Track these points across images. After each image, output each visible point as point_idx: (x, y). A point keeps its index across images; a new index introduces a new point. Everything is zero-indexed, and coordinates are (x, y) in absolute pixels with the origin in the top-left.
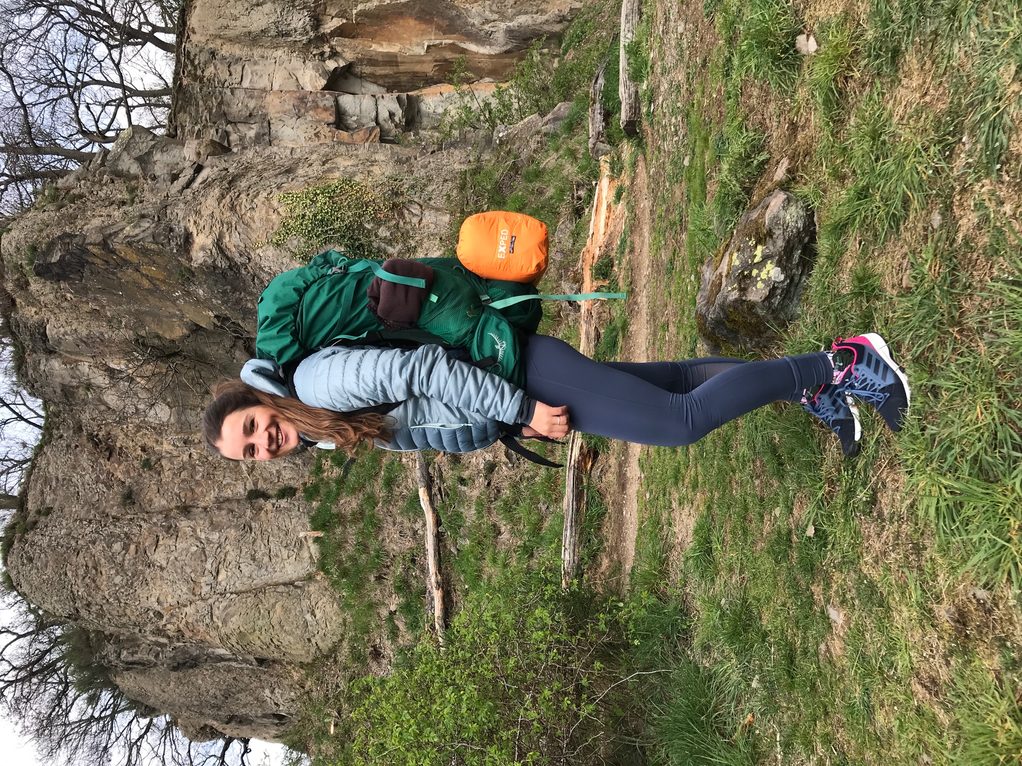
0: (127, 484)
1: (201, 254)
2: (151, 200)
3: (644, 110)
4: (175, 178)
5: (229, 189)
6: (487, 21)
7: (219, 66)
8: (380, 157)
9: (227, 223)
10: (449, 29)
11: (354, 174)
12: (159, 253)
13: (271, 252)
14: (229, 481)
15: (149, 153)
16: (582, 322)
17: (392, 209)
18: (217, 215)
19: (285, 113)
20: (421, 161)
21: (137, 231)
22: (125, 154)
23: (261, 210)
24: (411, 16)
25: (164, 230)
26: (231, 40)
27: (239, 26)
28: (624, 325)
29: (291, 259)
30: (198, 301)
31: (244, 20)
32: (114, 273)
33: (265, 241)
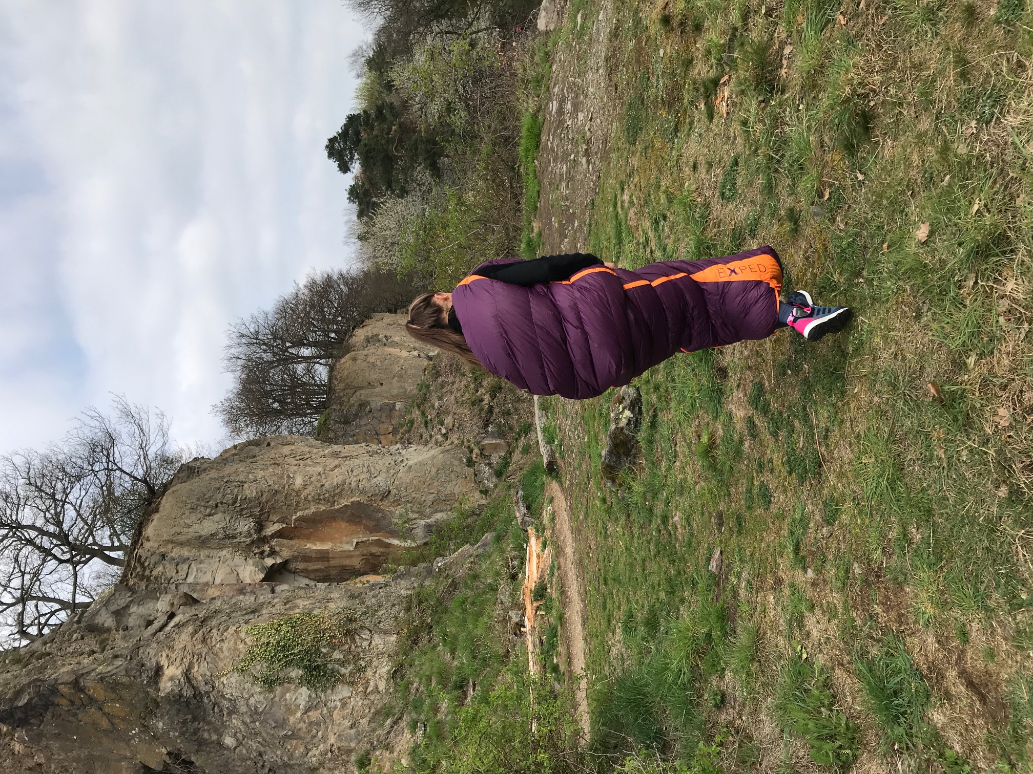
1: (169, 684)
3: (557, 454)
4: (149, 623)
5: (201, 627)
7: (168, 565)
8: (335, 595)
9: (198, 654)
10: (376, 529)
11: (313, 609)
12: (128, 687)
13: (235, 678)
15: (127, 607)
17: (345, 635)
18: (189, 648)
20: (371, 594)
21: (110, 668)
22: (104, 608)
23: (230, 641)
24: (342, 519)
25: (137, 665)
26: (182, 544)
27: (191, 532)
28: (561, 618)
29: (253, 684)
30: (154, 736)
31: (196, 527)
32: (75, 715)
33: (231, 668)
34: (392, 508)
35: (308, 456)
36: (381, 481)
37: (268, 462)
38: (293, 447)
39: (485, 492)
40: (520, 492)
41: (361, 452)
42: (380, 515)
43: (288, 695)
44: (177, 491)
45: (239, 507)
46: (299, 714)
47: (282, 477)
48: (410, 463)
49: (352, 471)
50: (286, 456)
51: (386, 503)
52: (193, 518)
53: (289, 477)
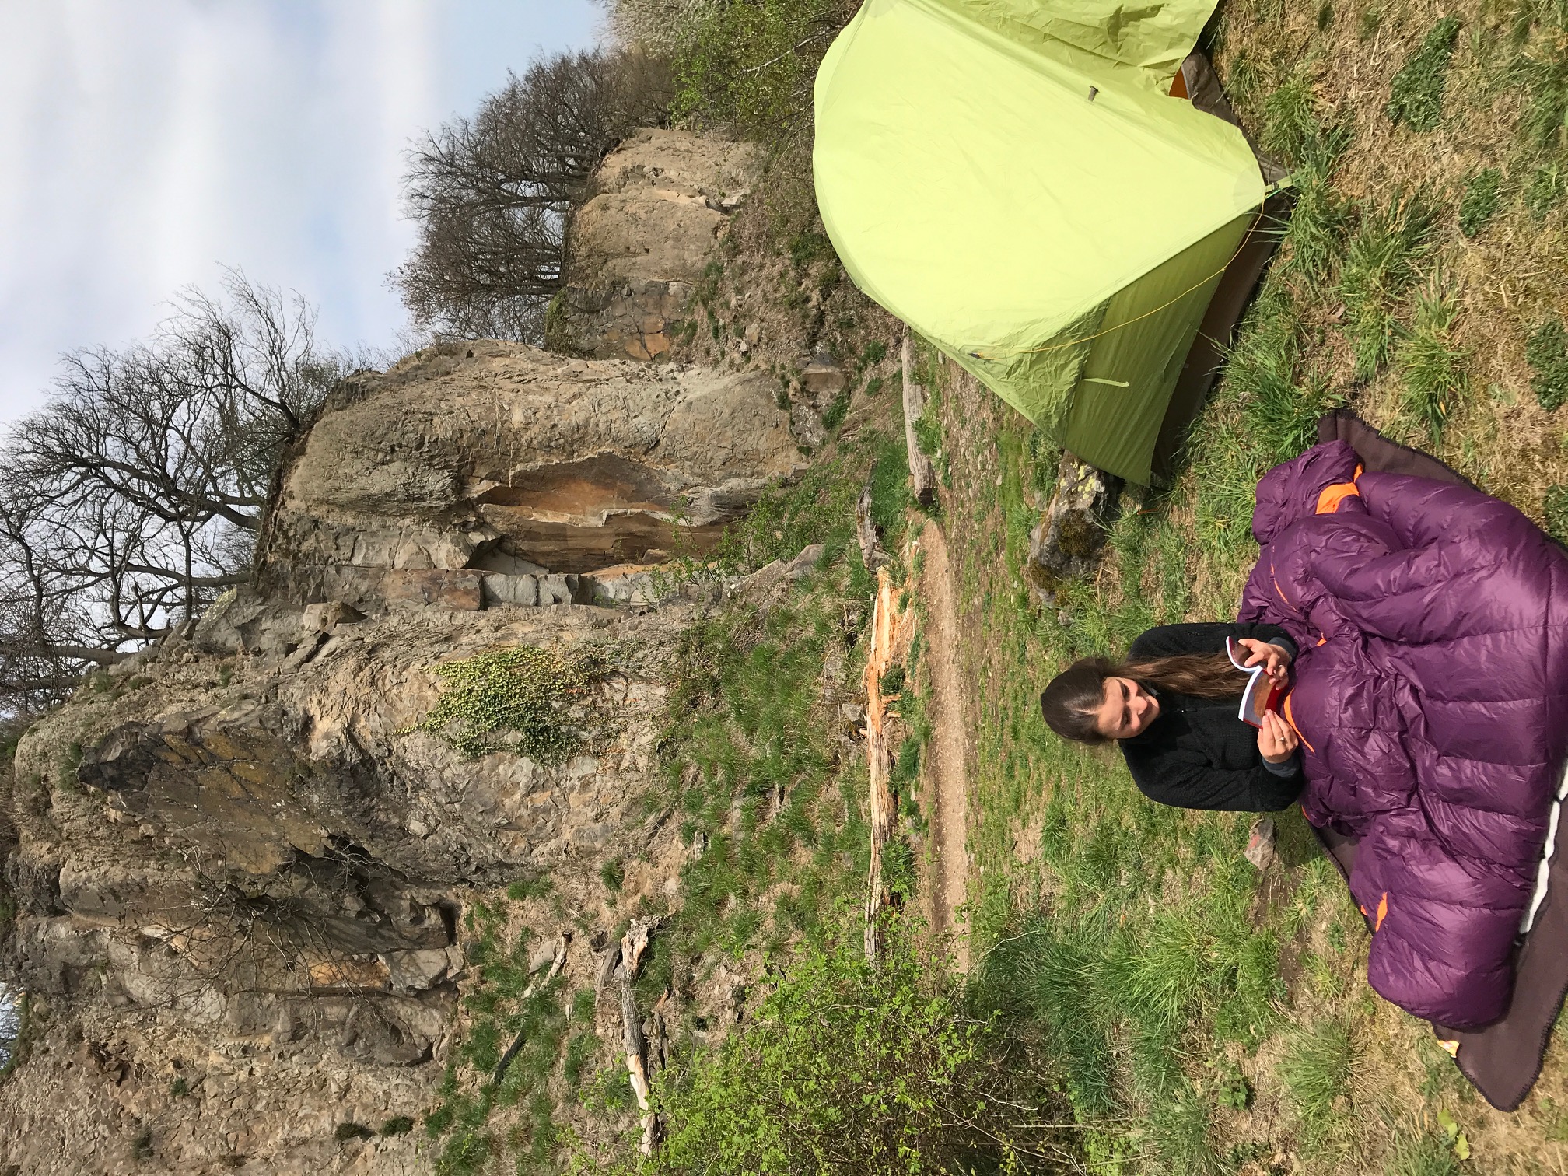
0: (144, 1122)
1: (324, 744)
2: (254, 678)
3: (939, 478)
4: (291, 648)
5: (368, 660)
6: (686, 486)
7: (323, 537)
8: (572, 620)
9: (365, 703)
10: (638, 495)
11: (537, 641)
12: (266, 744)
13: (420, 740)
14: (307, 1110)
15: (257, 620)
16: (872, 748)
17: (588, 683)
18: (350, 692)
19: (409, 597)
20: (627, 623)
21: (236, 715)
22: (224, 621)
23: (412, 684)
24: (586, 479)
25: (275, 712)
26: (343, 507)
27: (355, 490)
28: (927, 733)
29: (448, 750)
30: (308, 812)
31: (363, 481)
32: (192, 776)
33: (414, 725)
34: (661, 467)
35: (531, 376)
36: (644, 423)
37: (469, 384)
38: (507, 361)
39: (806, 450)
40: (868, 500)
41: (613, 374)
42: (643, 476)
43: (501, 767)
44: (331, 423)
45: (428, 453)
46: (518, 796)
47: (491, 409)
48: (690, 397)
49: (599, 405)
50: (497, 375)
51: (651, 457)
52: (358, 465)
53: (502, 408)
